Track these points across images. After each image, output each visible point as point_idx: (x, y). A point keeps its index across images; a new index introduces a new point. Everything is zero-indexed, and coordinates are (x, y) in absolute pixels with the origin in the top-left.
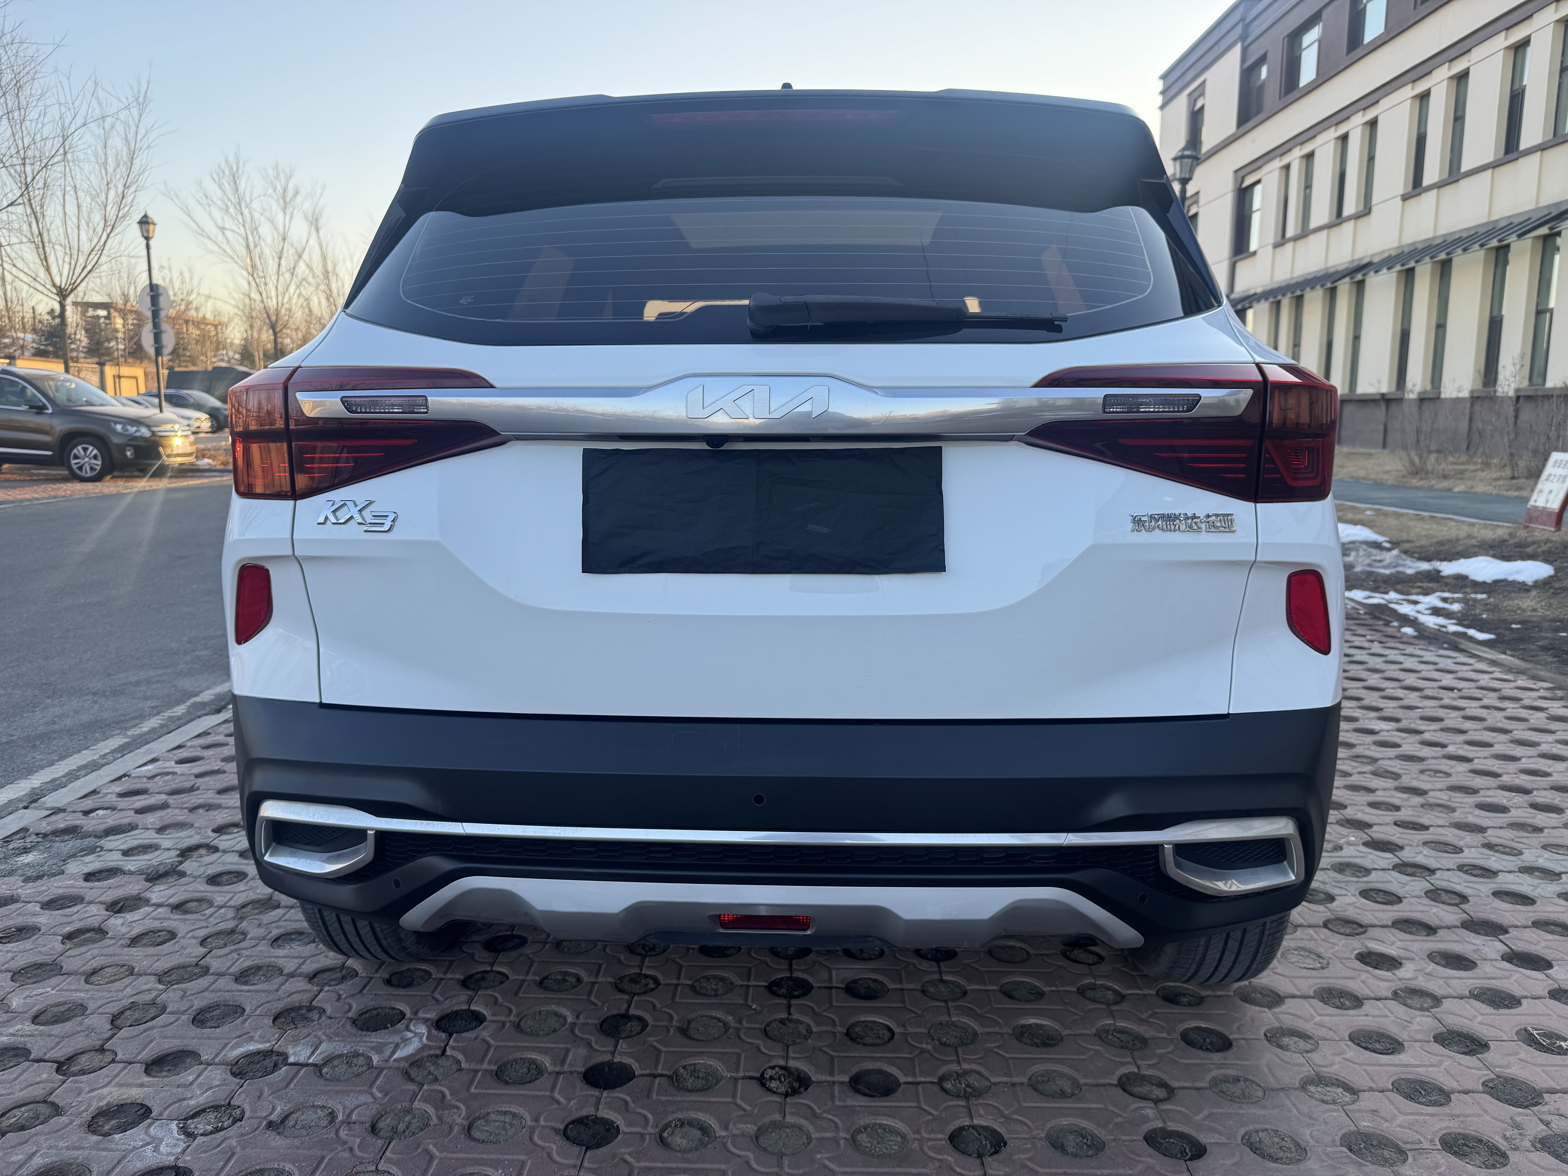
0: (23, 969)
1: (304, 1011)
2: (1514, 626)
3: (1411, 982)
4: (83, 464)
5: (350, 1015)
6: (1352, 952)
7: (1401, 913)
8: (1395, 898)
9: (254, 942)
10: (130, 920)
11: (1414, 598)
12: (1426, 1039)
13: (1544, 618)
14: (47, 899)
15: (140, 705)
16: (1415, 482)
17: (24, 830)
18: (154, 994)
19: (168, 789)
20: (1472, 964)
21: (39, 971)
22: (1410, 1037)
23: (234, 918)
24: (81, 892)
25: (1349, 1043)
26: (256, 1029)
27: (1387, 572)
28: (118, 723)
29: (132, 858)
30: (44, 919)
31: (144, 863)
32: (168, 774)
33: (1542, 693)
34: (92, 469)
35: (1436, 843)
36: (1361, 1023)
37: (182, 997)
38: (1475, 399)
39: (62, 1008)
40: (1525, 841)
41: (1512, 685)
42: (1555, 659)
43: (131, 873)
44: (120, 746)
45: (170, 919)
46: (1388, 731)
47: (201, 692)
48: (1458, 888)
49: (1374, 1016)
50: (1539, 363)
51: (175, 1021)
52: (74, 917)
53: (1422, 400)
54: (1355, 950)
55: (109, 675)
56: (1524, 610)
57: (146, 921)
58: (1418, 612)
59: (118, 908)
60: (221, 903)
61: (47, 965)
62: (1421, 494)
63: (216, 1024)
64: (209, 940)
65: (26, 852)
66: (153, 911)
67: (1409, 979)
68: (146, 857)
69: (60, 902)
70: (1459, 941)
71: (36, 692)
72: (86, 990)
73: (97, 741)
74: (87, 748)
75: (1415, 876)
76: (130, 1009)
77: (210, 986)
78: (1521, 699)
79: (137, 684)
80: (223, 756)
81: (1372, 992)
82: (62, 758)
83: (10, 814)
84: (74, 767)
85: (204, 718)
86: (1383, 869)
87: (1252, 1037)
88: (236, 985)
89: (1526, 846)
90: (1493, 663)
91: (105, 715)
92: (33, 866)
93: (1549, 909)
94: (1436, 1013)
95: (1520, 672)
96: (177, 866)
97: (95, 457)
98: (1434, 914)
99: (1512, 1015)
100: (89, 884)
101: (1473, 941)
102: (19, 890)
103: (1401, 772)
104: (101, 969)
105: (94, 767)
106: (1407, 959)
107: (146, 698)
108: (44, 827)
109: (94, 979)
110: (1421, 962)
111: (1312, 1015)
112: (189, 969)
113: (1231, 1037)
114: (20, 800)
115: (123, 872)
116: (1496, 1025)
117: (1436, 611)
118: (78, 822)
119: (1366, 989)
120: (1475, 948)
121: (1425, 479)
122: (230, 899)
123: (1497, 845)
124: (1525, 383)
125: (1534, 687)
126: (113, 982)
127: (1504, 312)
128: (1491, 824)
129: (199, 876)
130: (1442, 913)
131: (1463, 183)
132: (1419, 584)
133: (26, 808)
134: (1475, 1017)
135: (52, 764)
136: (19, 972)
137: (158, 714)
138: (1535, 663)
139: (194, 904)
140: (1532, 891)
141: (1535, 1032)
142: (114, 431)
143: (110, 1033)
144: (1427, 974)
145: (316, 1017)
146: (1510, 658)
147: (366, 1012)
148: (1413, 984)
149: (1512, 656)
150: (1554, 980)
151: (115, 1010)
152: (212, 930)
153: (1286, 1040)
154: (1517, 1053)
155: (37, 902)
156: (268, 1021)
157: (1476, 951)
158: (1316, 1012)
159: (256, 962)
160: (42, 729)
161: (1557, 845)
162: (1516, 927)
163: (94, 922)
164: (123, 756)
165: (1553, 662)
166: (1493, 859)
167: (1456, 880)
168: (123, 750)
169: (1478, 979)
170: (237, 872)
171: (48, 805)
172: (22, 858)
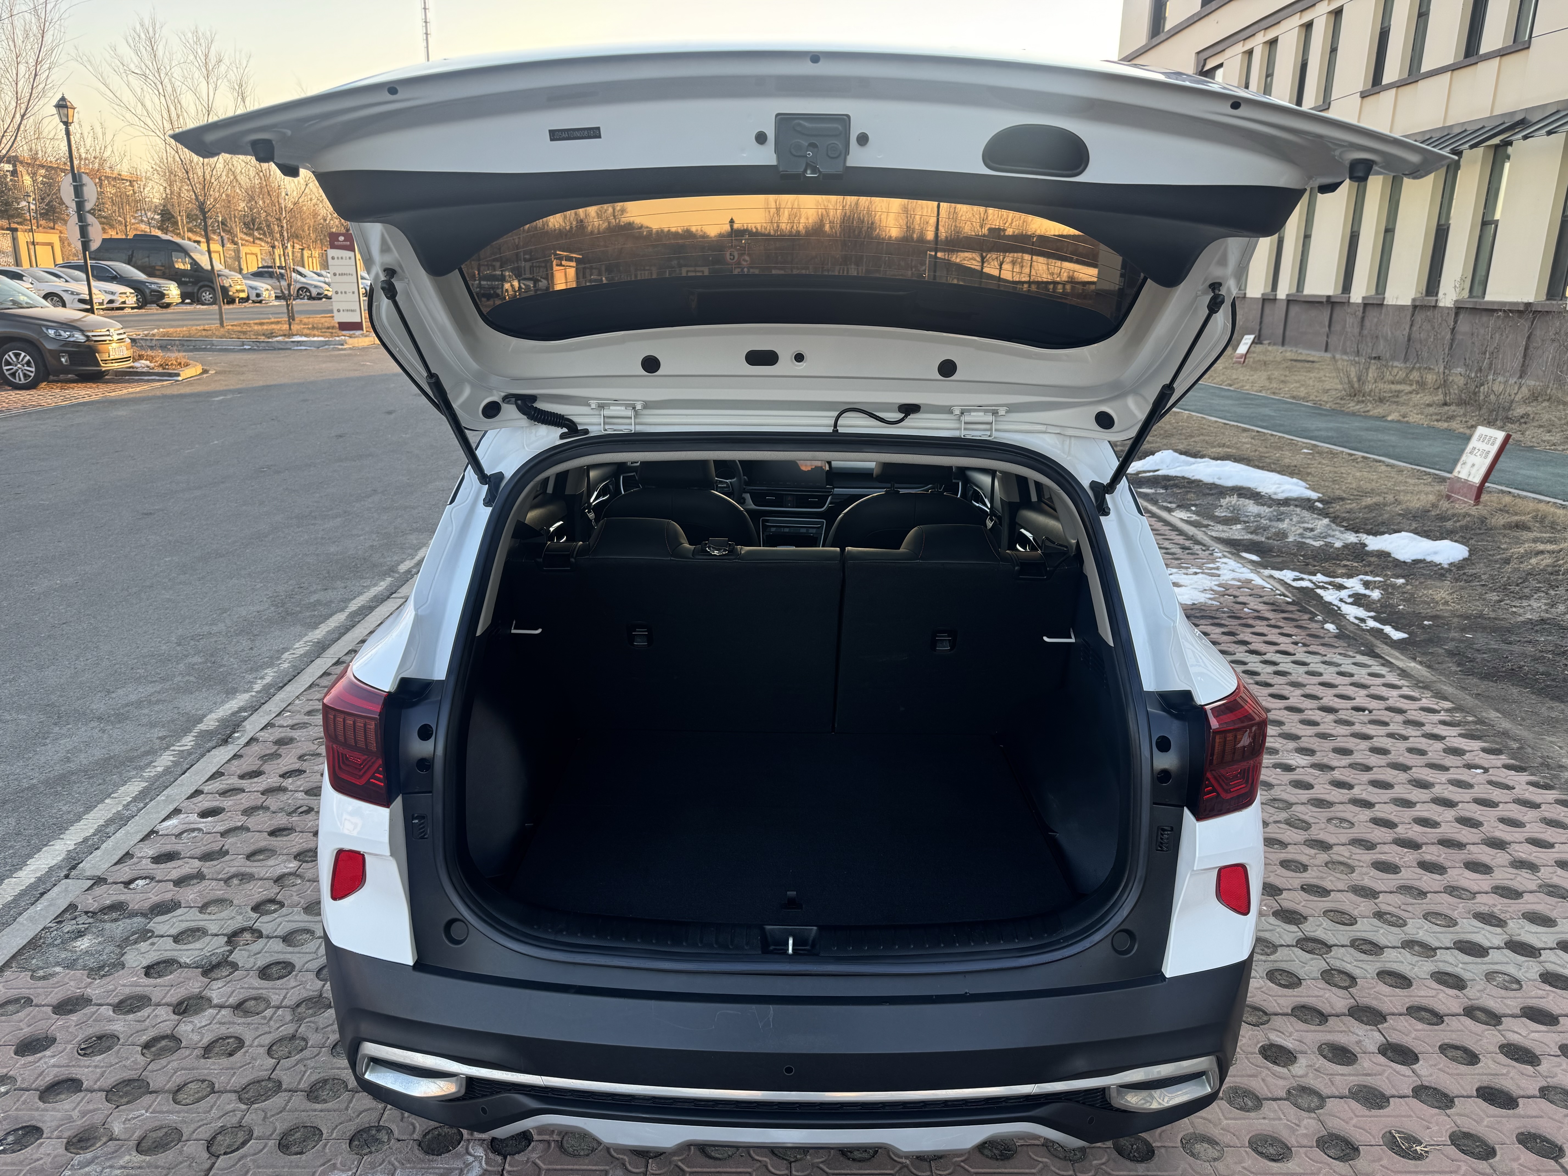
0: (113, 1087)
1: (374, 1132)
2: (1426, 623)
3: (1303, 1079)
4: (17, 370)
5: (415, 1136)
6: (1256, 1045)
7: (1299, 999)
8: (1295, 979)
9: (316, 1050)
10: (199, 1025)
11: (1339, 580)
12: (1310, 1144)
13: (1454, 614)
14: (117, 1000)
15: (148, 735)
16: (1352, 406)
17: (72, 907)
18: (239, 1114)
19: (198, 852)
20: (1353, 1057)
21: (128, 1088)
22: (1298, 1142)
23: (292, 1021)
24: (147, 991)
25: (1248, 1149)
26: (337, 1155)
27: (1317, 544)
28: (131, 760)
29: (185, 947)
30: (120, 1025)
31: (197, 953)
32: (193, 830)
33: (1443, 716)
34: (25, 375)
35: (1334, 911)
36: (1259, 1127)
37: (265, 1118)
38: (1415, 307)
39: (160, 1134)
40: (1410, 908)
41: (1418, 704)
42: (1459, 669)
43: (188, 966)
44: (141, 792)
45: (234, 1023)
46: (1303, 767)
47: (205, 716)
48: (1349, 968)
49: (1270, 1119)
50: (1481, 272)
51: (264, 1148)
52: (147, 1023)
53: (1366, 305)
54: (1258, 1043)
55: (109, 692)
56: (1437, 603)
57: (214, 1026)
58: (1341, 600)
59: (183, 1008)
60: (277, 1003)
61: (134, 1080)
62: (1357, 424)
63: (298, 1150)
64: (274, 1048)
65: (81, 936)
66: (217, 1014)
67: (1301, 1077)
68: (198, 945)
69: (129, 1002)
70: (1344, 1031)
71: (43, 718)
72: (177, 1112)
73: (117, 786)
74: (109, 796)
75: (1314, 953)
76: (220, 1133)
77: (286, 1105)
78: (1423, 725)
79: (139, 704)
80: (242, 807)
81: (1270, 1092)
82: (89, 809)
83: (55, 885)
84: (102, 822)
85: (213, 753)
86: (1288, 946)
87: (1171, 1145)
88: (309, 1104)
89: (1410, 915)
90: (1404, 673)
91: (117, 749)
92: (92, 955)
93: (1422, 993)
94: (1320, 1114)
95: (1425, 686)
96: (228, 956)
97: (28, 364)
98: (1327, 999)
99: (1380, 1116)
100: (151, 981)
101: (1357, 1031)
102: (89, 990)
103: (1311, 820)
104: (185, 1085)
105: (120, 820)
106: (1302, 1052)
107: (152, 725)
108: (91, 902)
109: (180, 1097)
110: (1312, 1056)
111: (1220, 1119)
112: (263, 1083)
113: (1154, 1145)
114: (59, 867)
115: (181, 966)
116: (1367, 1128)
117: (1358, 600)
118: (122, 898)
119: (1265, 1088)
120: (1357, 1038)
121: (1363, 402)
122: (285, 998)
123: (1386, 913)
124: (1466, 294)
125: (1436, 707)
126: (198, 1101)
127: (1451, 222)
128: (1384, 888)
129: (251, 969)
130: (1334, 999)
131: (1421, 84)
132: (1345, 562)
133: (67, 877)
134: (1351, 1119)
135: (79, 818)
136: (111, 1090)
137: (167, 748)
138: (1441, 674)
139: (252, 1003)
140: (1410, 971)
141: (1397, 1135)
142: (47, 336)
143: (210, 1162)
144: (1316, 1070)
145: (385, 1139)
146: (1419, 667)
147: (429, 1132)
148: (1305, 1082)
149: (1421, 663)
150: (1418, 1076)
151: (208, 1135)
152: (275, 1035)
153: (1199, 1147)
154: (1380, 1159)
155: (108, 1004)
156: (345, 1146)
157: (1359, 1042)
158: (1223, 1115)
159: (322, 1075)
160: (59, 770)
161: (1437, 914)
162: (1393, 1014)
163: (165, 1028)
164: (146, 805)
165: (1456, 673)
166: (1382, 931)
167: (1348, 958)
168: (145, 797)
169: (1357, 1075)
170: (284, 963)
171: (88, 873)
172: (79, 943)
